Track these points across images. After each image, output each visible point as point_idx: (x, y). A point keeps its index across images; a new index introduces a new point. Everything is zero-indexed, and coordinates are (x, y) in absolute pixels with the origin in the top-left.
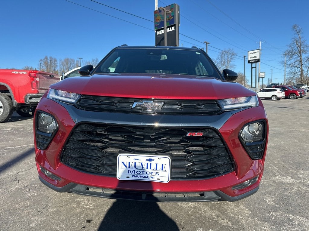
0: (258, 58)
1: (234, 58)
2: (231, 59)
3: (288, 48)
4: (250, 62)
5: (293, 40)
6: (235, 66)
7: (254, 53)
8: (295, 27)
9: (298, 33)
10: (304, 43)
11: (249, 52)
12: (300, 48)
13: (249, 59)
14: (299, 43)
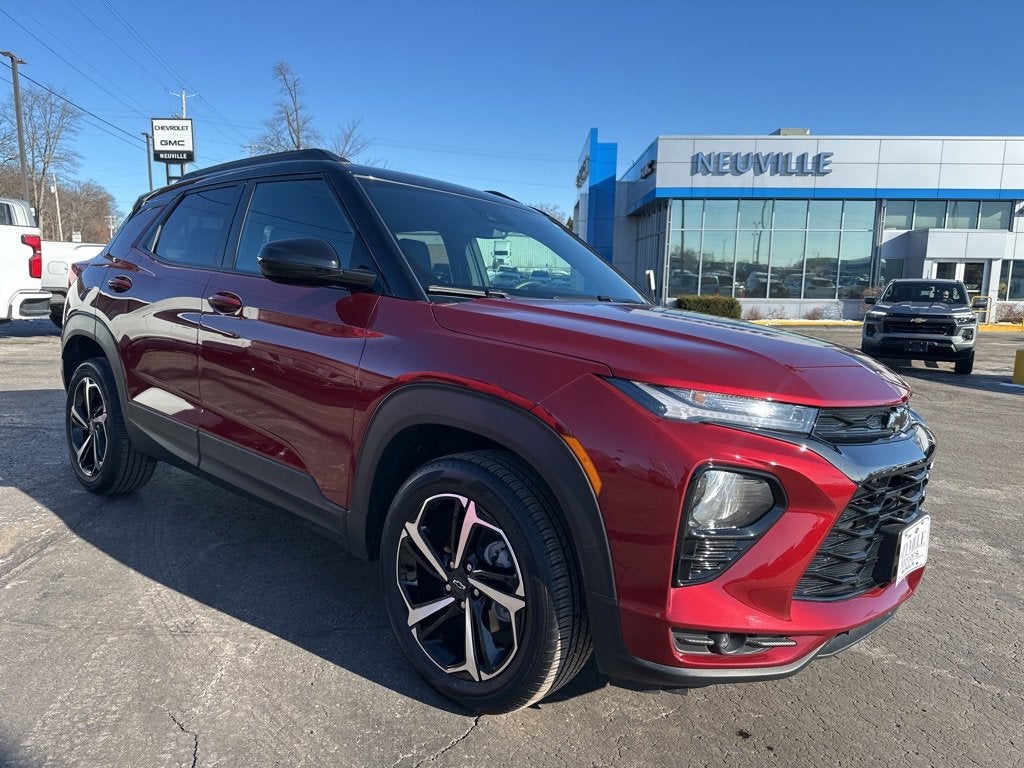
0: (188, 147)
1: (73, 128)
2: (61, 128)
3: (265, 130)
4: (162, 156)
5: (279, 108)
6: (78, 160)
7: (172, 128)
8: (281, 71)
9: (292, 89)
10: (307, 125)
11: (156, 123)
12: (298, 138)
13: (158, 147)
14: (295, 123)
